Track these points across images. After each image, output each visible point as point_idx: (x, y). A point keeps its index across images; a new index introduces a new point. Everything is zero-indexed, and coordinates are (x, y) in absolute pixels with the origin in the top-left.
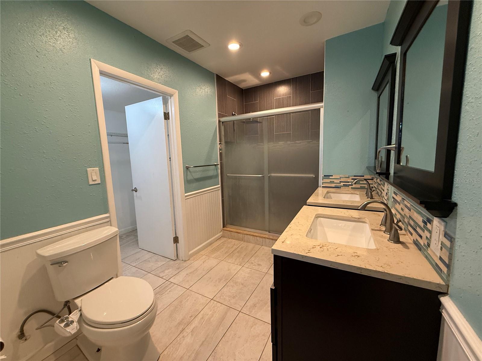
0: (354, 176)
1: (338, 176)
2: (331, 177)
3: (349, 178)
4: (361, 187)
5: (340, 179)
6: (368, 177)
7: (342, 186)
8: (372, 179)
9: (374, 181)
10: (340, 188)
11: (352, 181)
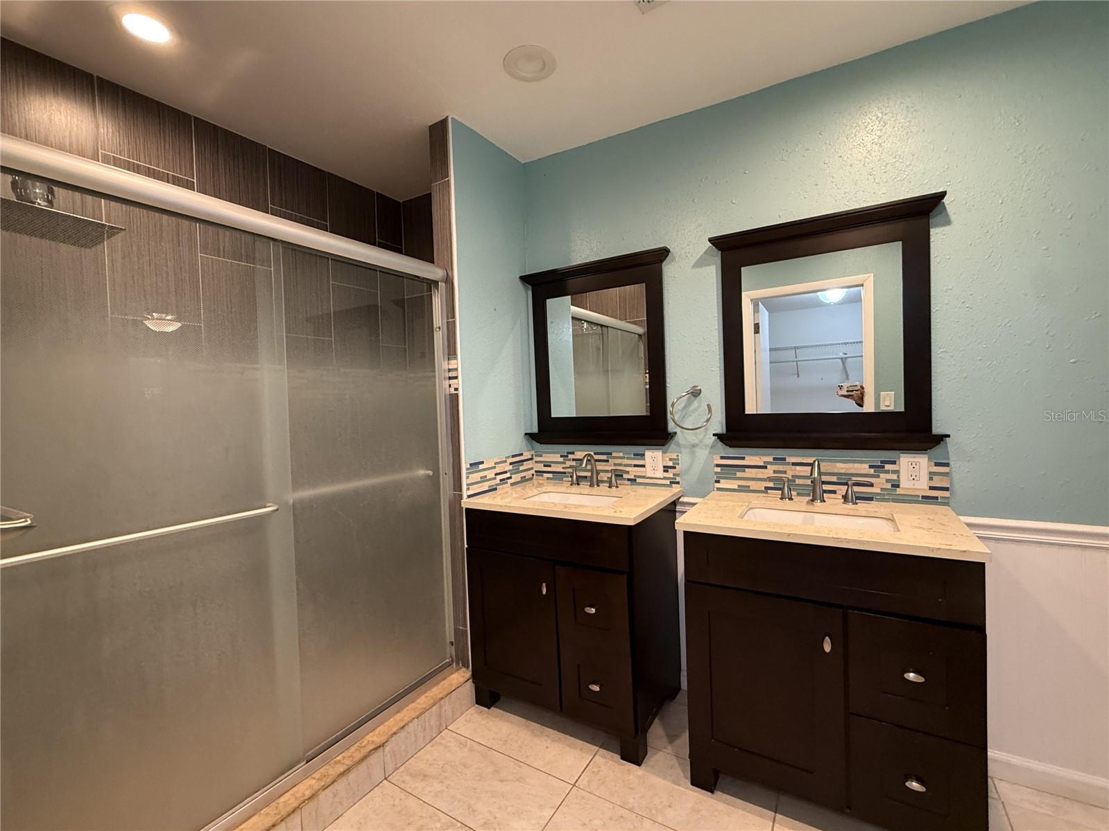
0: (513, 456)
1: (491, 460)
2: (481, 467)
3: (505, 462)
4: (521, 478)
5: (495, 467)
6: (527, 455)
7: (497, 485)
8: (531, 459)
9: (536, 462)
10: (495, 489)
11: (511, 467)
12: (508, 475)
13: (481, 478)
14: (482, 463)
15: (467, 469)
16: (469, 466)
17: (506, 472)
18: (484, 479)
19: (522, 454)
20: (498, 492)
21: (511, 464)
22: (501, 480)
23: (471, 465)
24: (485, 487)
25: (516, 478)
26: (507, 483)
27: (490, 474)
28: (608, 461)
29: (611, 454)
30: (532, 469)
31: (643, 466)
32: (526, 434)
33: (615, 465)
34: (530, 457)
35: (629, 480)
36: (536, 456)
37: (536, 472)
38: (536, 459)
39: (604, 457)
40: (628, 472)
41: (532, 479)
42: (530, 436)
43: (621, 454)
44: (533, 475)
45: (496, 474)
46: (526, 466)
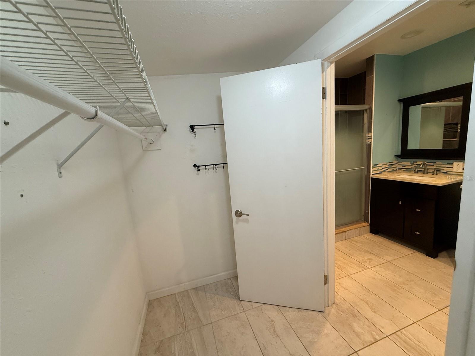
0: (389, 163)
1: (381, 164)
2: (377, 166)
3: (386, 164)
4: (392, 170)
5: (382, 166)
6: (395, 162)
7: (383, 172)
8: (397, 164)
9: (399, 165)
10: (382, 173)
11: (388, 166)
12: (387, 169)
13: (377, 169)
14: (378, 164)
15: (373, 166)
16: (373, 165)
17: (386, 168)
18: (378, 170)
19: (393, 162)
20: (383, 174)
21: (388, 165)
22: (384, 170)
23: (374, 165)
24: (378, 172)
25: (390, 170)
26: (386, 171)
27: (380, 168)
28: (433, 165)
29: (435, 163)
30: (397, 167)
31: (452, 168)
32: (395, 155)
33: (437, 167)
34: (396, 163)
35: (443, 172)
36: (399, 163)
37: (398, 168)
38: (398, 164)
39: (432, 164)
40: (443, 170)
41: (396, 170)
42: (397, 156)
43: (441, 163)
44: (397, 169)
45: (382, 168)
46: (394, 166)
